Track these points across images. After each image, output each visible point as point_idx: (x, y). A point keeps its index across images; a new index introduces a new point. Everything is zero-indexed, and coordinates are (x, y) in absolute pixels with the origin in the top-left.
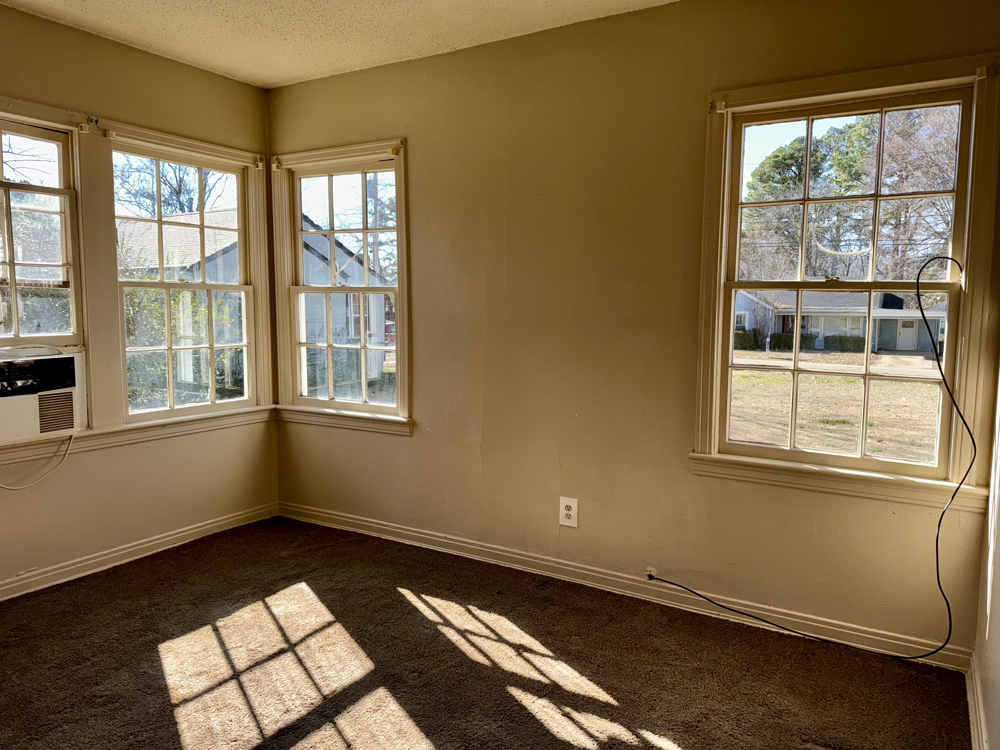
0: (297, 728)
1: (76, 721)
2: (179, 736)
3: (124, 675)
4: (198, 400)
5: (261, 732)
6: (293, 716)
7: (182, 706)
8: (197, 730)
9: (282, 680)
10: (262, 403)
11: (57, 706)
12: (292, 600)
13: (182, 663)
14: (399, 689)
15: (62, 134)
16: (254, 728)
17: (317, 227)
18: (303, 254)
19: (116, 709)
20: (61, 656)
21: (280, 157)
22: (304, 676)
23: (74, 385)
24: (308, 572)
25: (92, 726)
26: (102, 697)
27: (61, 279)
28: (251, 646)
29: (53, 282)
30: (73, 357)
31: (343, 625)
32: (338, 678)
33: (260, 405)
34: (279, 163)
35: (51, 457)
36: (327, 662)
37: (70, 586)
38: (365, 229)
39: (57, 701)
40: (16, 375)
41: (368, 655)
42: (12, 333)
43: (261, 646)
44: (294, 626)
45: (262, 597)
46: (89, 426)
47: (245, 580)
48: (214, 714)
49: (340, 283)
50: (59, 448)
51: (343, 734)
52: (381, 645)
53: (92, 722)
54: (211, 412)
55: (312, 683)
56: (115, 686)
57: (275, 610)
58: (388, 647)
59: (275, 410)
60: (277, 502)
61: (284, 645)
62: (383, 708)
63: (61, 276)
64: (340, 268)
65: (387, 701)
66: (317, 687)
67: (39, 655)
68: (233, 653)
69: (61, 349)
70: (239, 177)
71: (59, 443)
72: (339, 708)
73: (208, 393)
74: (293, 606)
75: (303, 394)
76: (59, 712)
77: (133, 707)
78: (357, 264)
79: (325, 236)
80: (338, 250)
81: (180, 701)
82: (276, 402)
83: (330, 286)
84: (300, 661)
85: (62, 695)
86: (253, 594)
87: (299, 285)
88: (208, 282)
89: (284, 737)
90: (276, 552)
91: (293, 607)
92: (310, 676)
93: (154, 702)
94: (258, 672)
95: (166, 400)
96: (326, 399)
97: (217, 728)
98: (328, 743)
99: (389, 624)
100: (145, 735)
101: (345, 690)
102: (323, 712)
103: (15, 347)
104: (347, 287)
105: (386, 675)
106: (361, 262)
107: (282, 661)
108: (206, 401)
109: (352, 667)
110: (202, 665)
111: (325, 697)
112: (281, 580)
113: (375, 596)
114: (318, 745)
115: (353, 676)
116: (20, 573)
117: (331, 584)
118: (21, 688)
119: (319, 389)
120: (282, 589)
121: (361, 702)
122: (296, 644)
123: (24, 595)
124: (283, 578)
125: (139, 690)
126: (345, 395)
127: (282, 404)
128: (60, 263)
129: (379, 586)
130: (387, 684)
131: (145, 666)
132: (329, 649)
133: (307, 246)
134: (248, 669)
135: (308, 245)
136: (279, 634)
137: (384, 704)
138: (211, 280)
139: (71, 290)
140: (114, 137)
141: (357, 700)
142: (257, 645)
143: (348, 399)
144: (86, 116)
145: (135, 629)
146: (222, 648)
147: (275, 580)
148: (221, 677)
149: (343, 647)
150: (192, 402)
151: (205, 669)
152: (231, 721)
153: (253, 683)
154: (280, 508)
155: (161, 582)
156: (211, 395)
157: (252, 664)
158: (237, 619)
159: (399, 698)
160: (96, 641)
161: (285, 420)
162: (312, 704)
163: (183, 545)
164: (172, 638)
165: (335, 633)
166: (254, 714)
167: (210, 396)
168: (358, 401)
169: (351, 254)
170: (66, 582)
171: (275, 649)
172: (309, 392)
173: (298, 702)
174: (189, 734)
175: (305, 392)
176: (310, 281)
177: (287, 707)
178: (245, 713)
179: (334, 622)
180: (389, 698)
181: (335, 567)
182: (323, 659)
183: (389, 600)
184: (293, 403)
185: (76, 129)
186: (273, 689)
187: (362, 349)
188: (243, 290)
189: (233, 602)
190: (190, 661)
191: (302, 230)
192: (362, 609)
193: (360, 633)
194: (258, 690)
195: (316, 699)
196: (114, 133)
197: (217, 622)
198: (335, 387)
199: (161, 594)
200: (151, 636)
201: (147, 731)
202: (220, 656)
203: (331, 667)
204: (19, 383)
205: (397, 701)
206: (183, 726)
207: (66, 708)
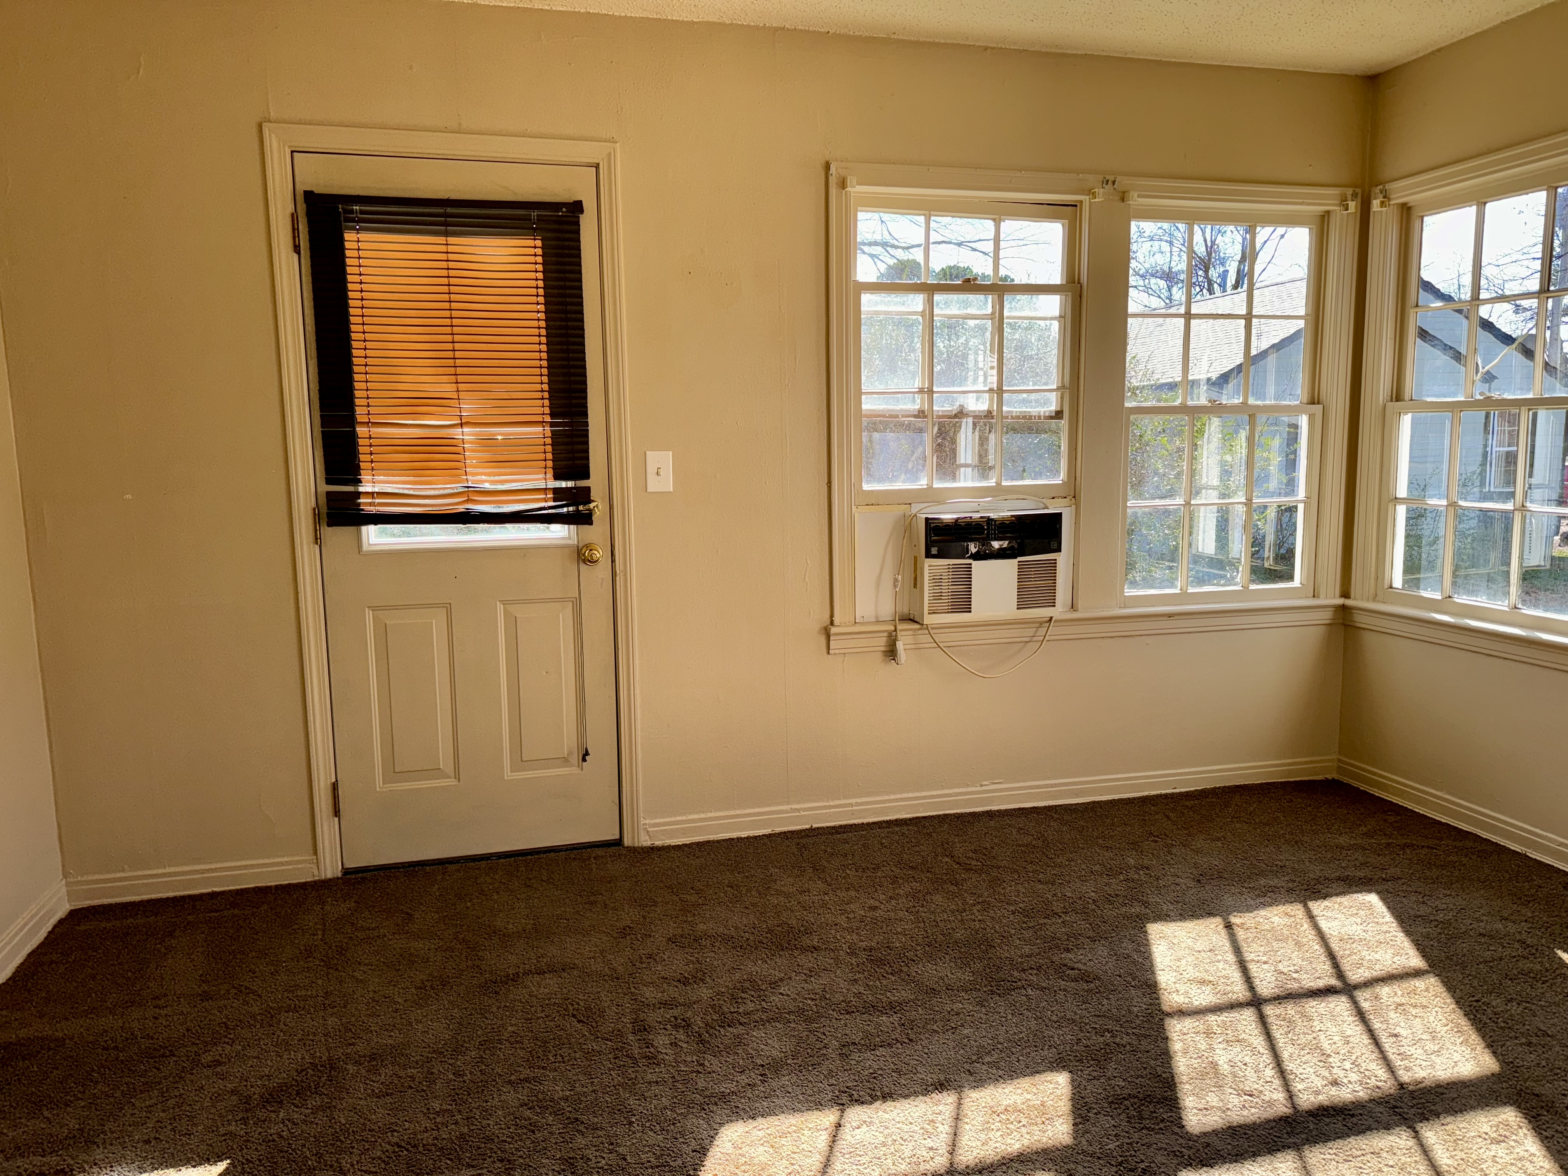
0: (1349, 1115)
1: (1043, 989)
2: (1171, 1058)
3: (1102, 951)
4: (1222, 582)
5: (1291, 1097)
6: (1345, 1094)
7: (1176, 1017)
8: (1195, 1059)
9: (1328, 1033)
10: (1322, 596)
11: (1021, 963)
12: (1352, 915)
13: (1179, 960)
14: (1548, 1122)
15: (1070, 208)
16: (1280, 1089)
17: (1447, 298)
18: (1416, 348)
19: (1089, 991)
20: (1026, 900)
21: (1387, 186)
22: (1366, 1039)
23: (1059, 550)
24: (1384, 879)
25: (1061, 1003)
26: (1073, 969)
27: (1053, 407)
28: (1281, 967)
29: (1045, 412)
30: (1060, 514)
31: (1442, 982)
32: (1429, 1063)
33: (1318, 597)
34: (1385, 197)
35: (1026, 642)
36: (1410, 1031)
37: (1038, 814)
38: (1544, 291)
39: (1021, 956)
40: (995, 534)
41: (1489, 1046)
42: (994, 480)
43: (1297, 972)
44: (1354, 957)
45: (1302, 899)
46: (1073, 607)
47: (1277, 865)
48: (1221, 1046)
49: (1481, 394)
50: (1036, 632)
51: (1431, 1156)
52: (1516, 1038)
53: (1061, 995)
54: (1238, 602)
55: (1380, 1056)
56: (1090, 960)
57: (1323, 924)
58: (1529, 1044)
59: (1343, 607)
60: (1335, 757)
61: (1334, 982)
62: (1512, 1143)
63: (1054, 404)
64: (1483, 368)
65: (1521, 1134)
66: (1388, 1065)
67: (1002, 892)
68: (1253, 968)
69: (1048, 502)
70: (1314, 232)
71: (1038, 625)
72: (1425, 1112)
73: (1238, 572)
74: (1355, 925)
75: (1394, 585)
76: (1024, 970)
77: (1111, 996)
78: (1518, 358)
79: (1459, 311)
80: (1485, 336)
81: (1174, 1010)
82: (1345, 594)
83: (1463, 399)
84: (1361, 1015)
85: (1027, 950)
86: (1290, 890)
87: (1404, 400)
88: (1251, 401)
89: (1328, 1120)
90: (1329, 835)
91: (1354, 929)
92: (1376, 1042)
93: (1139, 1000)
94: (1290, 1009)
95: (1177, 579)
96: (1437, 596)
97: (1225, 1068)
98: (1403, 1158)
99: (1534, 1007)
100: (1126, 1039)
101: (1439, 1086)
102: (1397, 1107)
103: (997, 498)
104: (1497, 400)
105: (1521, 1090)
106: (1528, 353)
107: (1332, 1005)
108: (1235, 585)
109: (1455, 1054)
110: (1207, 971)
111: (1402, 1086)
112: (1337, 880)
113: (1508, 952)
114: (1385, 1155)
115: (1456, 1069)
116: (984, 783)
117: (1423, 910)
118: (982, 926)
119: (1425, 578)
120: (1337, 895)
121: (1470, 1116)
122: (1356, 987)
123: (987, 812)
124: (1339, 879)
125: (1120, 976)
126: (1472, 592)
127: (1355, 599)
128: (1055, 387)
129: (1518, 938)
130: (1523, 1106)
131: (1128, 947)
132: (1414, 1012)
133: (1423, 334)
134: (1275, 999)
135: (1426, 332)
136: (1328, 963)
137: (1514, 1137)
138: (1256, 400)
139: (1064, 423)
140: (1136, 200)
141: (1461, 1111)
142: (1292, 968)
143: (1481, 601)
144: (1101, 177)
145: (1117, 892)
146: (1237, 956)
147: (1326, 879)
148: (1234, 998)
149: (1441, 1017)
150: (1214, 585)
151: (1212, 979)
152: (1245, 1064)
153: (1282, 1023)
154: (1339, 767)
155: (1153, 838)
156: (1242, 575)
157: (1281, 994)
158: (1261, 920)
159: (1547, 1138)
160: (1069, 895)
161: (1358, 625)
162: (1378, 1087)
163: (1187, 792)
164: (1166, 920)
165: (1427, 990)
166: (1280, 1068)
167: (1240, 577)
168: (1501, 605)
169: (1507, 339)
170: (1034, 807)
171: (1321, 984)
172: (1405, 582)
173: (1354, 1077)
174: (1184, 1060)
175: (1398, 582)
176: (1424, 393)
177: (1336, 1076)
178: (1269, 1062)
179: (1427, 972)
180: (1525, 1131)
181: (1433, 883)
182: (1402, 1024)
183: (1538, 967)
184: (1375, 599)
185: (1087, 197)
186: (1314, 1042)
187: (1516, 512)
188: (1305, 413)
189: (1256, 893)
190: (1189, 959)
191: (1417, 306)
192: (1481, 966)
193: (1475, 1004)
194: (1290, 1035)
195: (1385, 1082)
196: (1136, 194)
197: (1231, 917)
198: (1455, 575)
199: (1153, 854)
200: (1136, 909)
201: (1128, 1034)
202: (1234, 967)
203: (1416, 1042)
204: (996, 545)
205: (1542, 1141)
206: (1176, 1046)
207: (1031, 968)
